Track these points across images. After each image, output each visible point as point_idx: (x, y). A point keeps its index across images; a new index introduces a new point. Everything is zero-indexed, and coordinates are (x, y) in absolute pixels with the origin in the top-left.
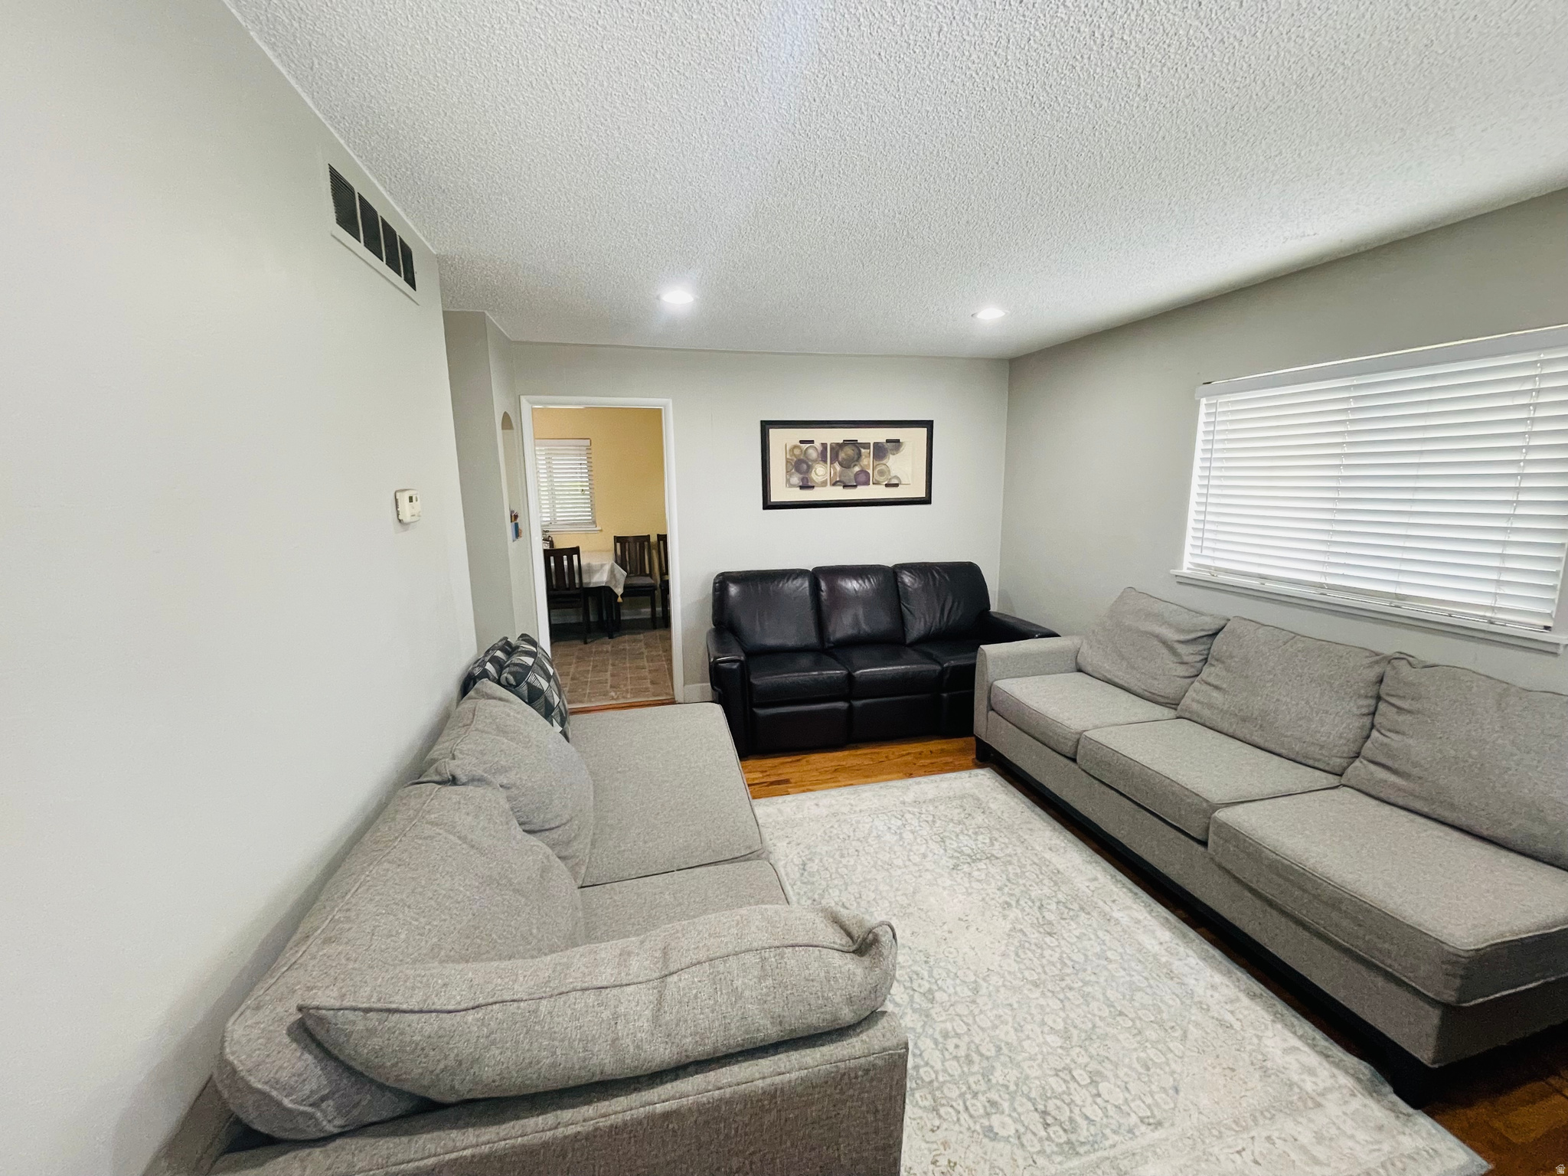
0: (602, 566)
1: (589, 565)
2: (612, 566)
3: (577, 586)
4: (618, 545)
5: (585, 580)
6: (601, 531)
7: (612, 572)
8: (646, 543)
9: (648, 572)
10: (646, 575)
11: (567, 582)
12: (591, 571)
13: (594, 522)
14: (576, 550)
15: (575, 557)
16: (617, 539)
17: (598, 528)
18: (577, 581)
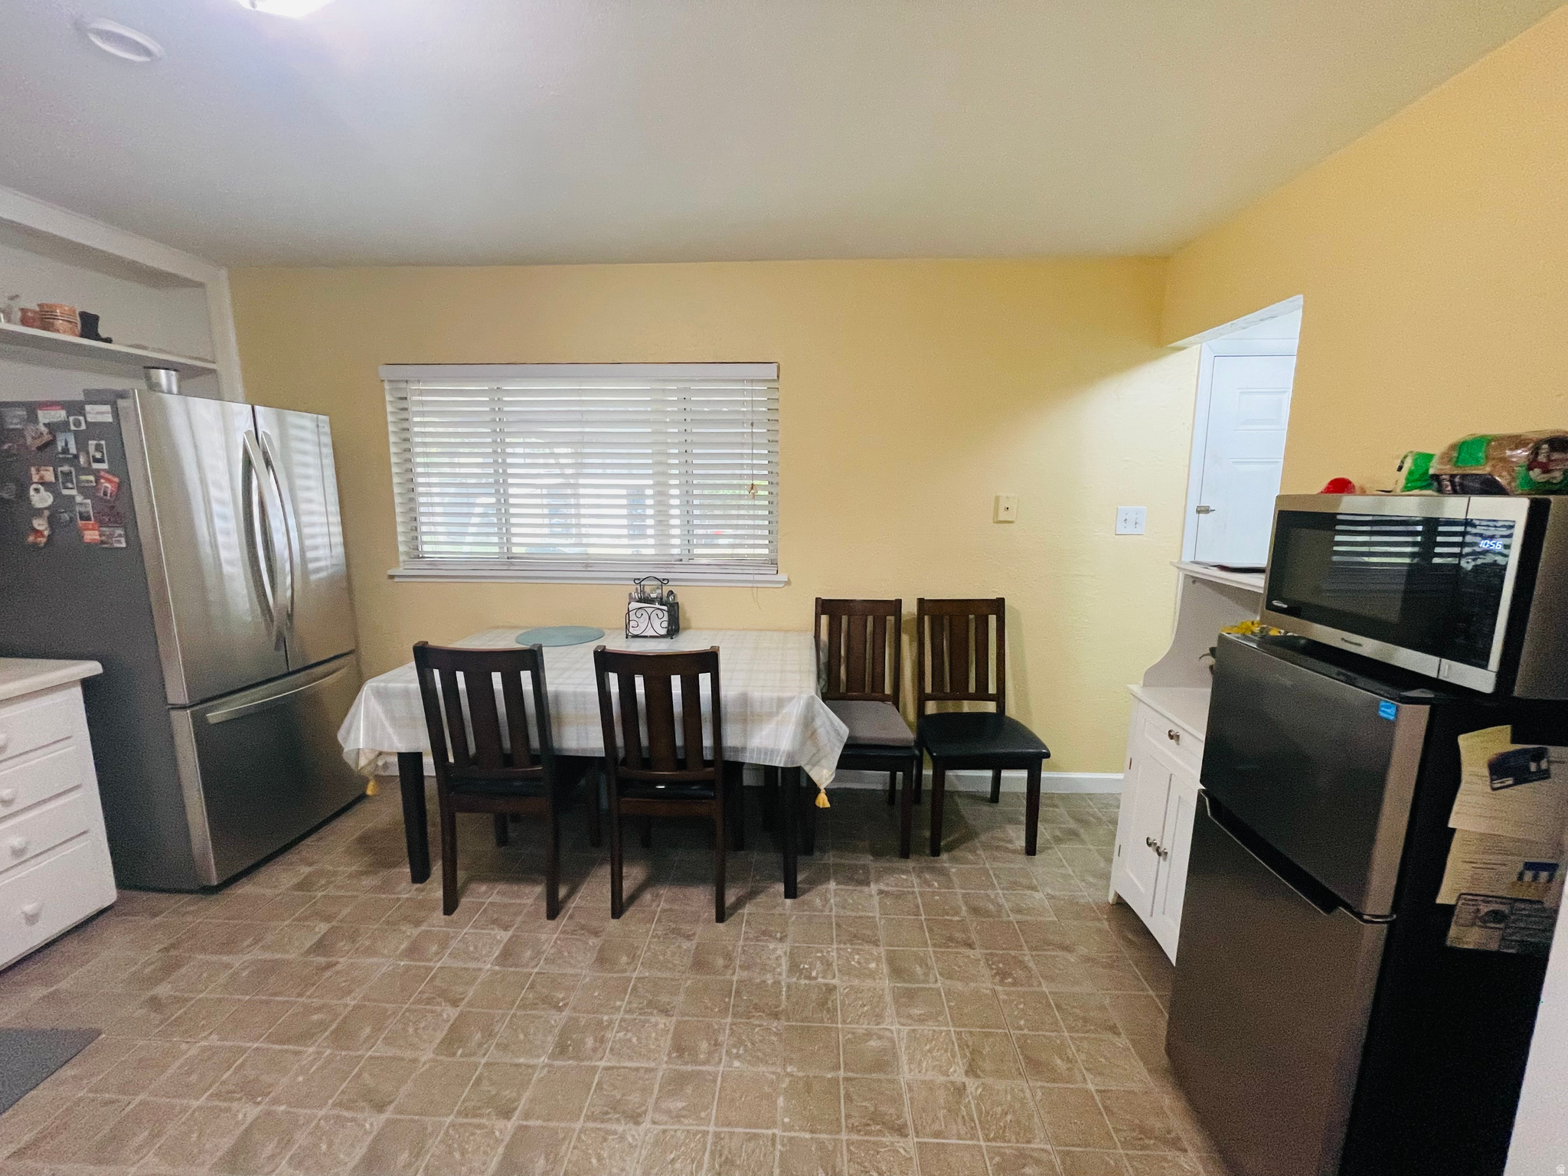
0: (781, 703)
1: (744, 700)
2: (809, 706)
3: (708, 755)
4: (824, 619)
5: (732, 738)
6: (788, 583)
7: (808, 723)
8: (891, 619)
9: (888, 691)
10: (884, 699)
11: (679, 741)
12: (749, 715)
13: (774, 562)
14: (708, 661)
15: (705, 679)
16: (825, 606)
17: (782, 577)
18: (707, 741)
